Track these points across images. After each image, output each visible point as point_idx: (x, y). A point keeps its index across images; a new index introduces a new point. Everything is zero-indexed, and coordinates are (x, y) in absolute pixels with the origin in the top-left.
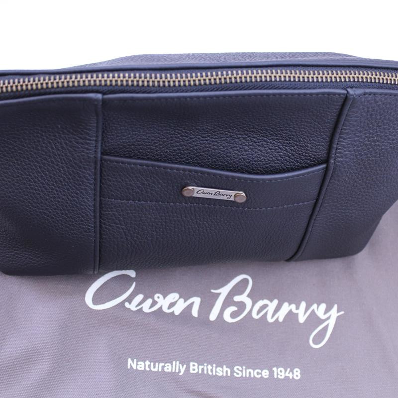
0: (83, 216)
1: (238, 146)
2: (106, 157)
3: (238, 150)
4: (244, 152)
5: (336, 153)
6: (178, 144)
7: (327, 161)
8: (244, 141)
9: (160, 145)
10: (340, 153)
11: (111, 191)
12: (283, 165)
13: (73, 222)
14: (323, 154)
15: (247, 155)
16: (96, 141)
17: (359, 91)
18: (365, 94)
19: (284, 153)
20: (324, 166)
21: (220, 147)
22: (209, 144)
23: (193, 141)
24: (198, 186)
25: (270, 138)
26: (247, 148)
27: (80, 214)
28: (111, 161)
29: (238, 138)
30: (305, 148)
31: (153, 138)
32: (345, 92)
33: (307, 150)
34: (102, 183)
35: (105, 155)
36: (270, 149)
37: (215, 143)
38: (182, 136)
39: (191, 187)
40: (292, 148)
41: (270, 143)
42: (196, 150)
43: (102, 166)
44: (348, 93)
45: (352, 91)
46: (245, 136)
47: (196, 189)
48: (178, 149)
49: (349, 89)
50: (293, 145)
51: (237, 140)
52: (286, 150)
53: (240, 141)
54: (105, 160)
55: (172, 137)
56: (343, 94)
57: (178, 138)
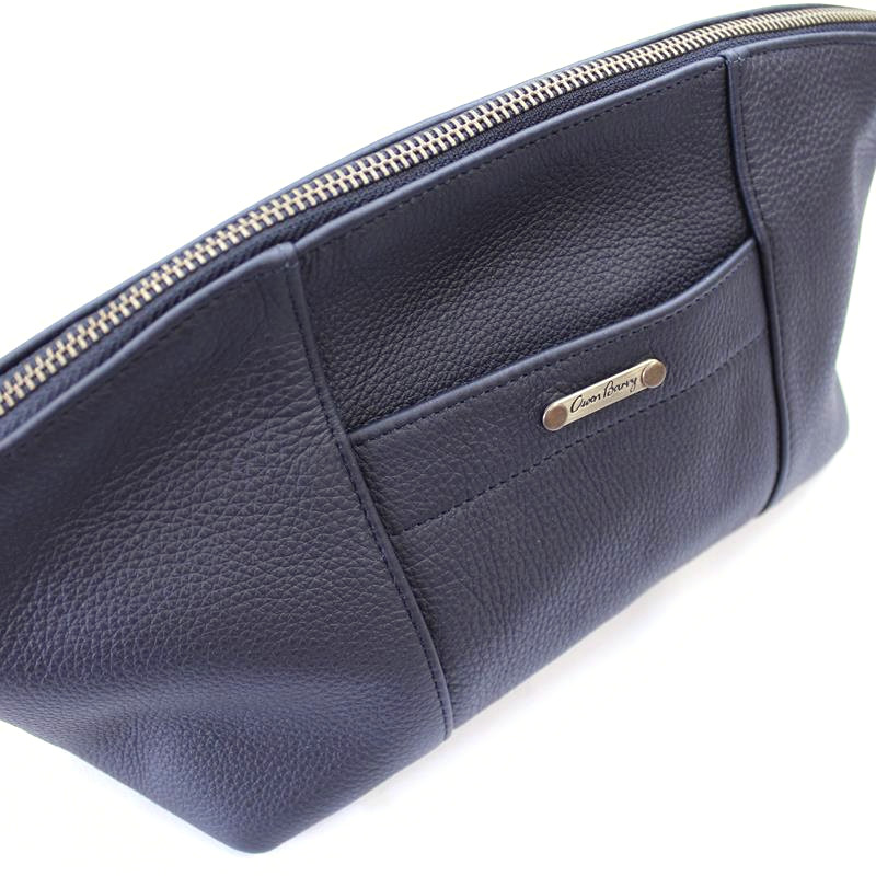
0: (376, 602)
1: (590, 278)
2: (361, 433)
3: (594, 288)
4: (607, 287)
5: (758, 203)
6: (482, 332)
7: (750, 232)
8: (595, 263)
9: (449, 352)
10: (765, 200)
11: (406, 507)
12: (683, 279)
13: (360, 627)
14: (735, 219)
15: (616, 289)
16: (322, 404)
17: (741, 49)
18: (751, 53)
19: (675, 254)
20: (749, 244)
21: (560, 299)
22: (538, 301)
23: (507, 311)
24: (567, 394)
25: (636, 233)
26: (608, 276)
27: (367, 599)
28: (372, 437)
29: (583, 262)
30: (703, 223)
31: (429, 344)
32: (720, 58)
33: (707, 226)
34: (376, 500)
35: (355, 429)
36: (648, 257)
37: (548, 294)
38: (480, 310)
39: (556, 404)
40: (681, 236)
41: (642, 244)
42: (520, 328)
43: (360, 458)
44: (724, 57)
45: (729, 52)
46: (592, 252)
47: (566, 401)
48: (488, 344)
49: (722, 53)
50: (679, 227)
51: (582, 268)
52: (674, 245)
53: (590, 265)
54: (360, 442)
55: (462, 323)
56: (718, 64)
57: (475, 318)
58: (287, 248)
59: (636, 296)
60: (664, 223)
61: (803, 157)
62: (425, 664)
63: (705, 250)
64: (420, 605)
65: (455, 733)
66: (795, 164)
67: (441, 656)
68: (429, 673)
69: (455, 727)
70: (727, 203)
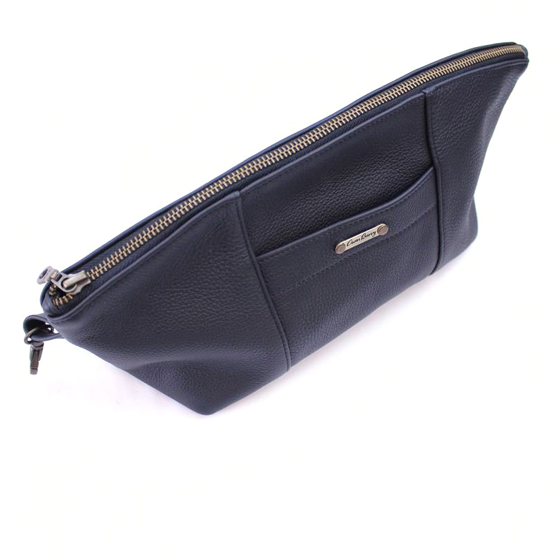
1: (360, 189)
2: (261, 257)
3: (362, 193)
4: (367, 192)
6: (314, 214)
7: (432, 164)
8: (363, 182)
9: (299, 223)
10: (440, 150)
14: (426, 159)
15: (371, 193)
16: (247, 246)
17: (432, 88)
18: (437, 88)
19: (398, 176)
20: (432, 169)
21: (347, 198)
22: (338, 200)
23: (325, 205)
24: (346, 239)
25: (382, 168)
26: (368, 187)
28: (266, 258)
29: (358, 182)
31: (291, 220)
32: (422, 94)
33: (413, 162)
34: (266, 282)
35: (259, 255)
36: (387, 178)
37: (342, 197)
38: (313, 205)
39: (341, 243)
40: (401, 168)
41: (384, 172)
42: (330, 211)
43: (261, 266)
44: (425, 93)
45: (427, 91)
46: (362, 178)
47: (345, 242)
48: (316, 218)
49: (424, 91)
50: (401, 164)
51: (358, 185)
52: (398, 172)
53: (360, 183)
54: (262, 260)
55: (306, 211)
56: (422, 96)
57: (311, 208)
58: (237, 193)
59: (380, 195)
60: (395, 163)
61: (460, 128)
62: (282, 345)
63: (412, 173)
64: (281, 322)
65: (291, 369)
66: (455, 132)
67: (288, 341)
68: (283, 348)
69: (292, 366)
70: (422, 152)
